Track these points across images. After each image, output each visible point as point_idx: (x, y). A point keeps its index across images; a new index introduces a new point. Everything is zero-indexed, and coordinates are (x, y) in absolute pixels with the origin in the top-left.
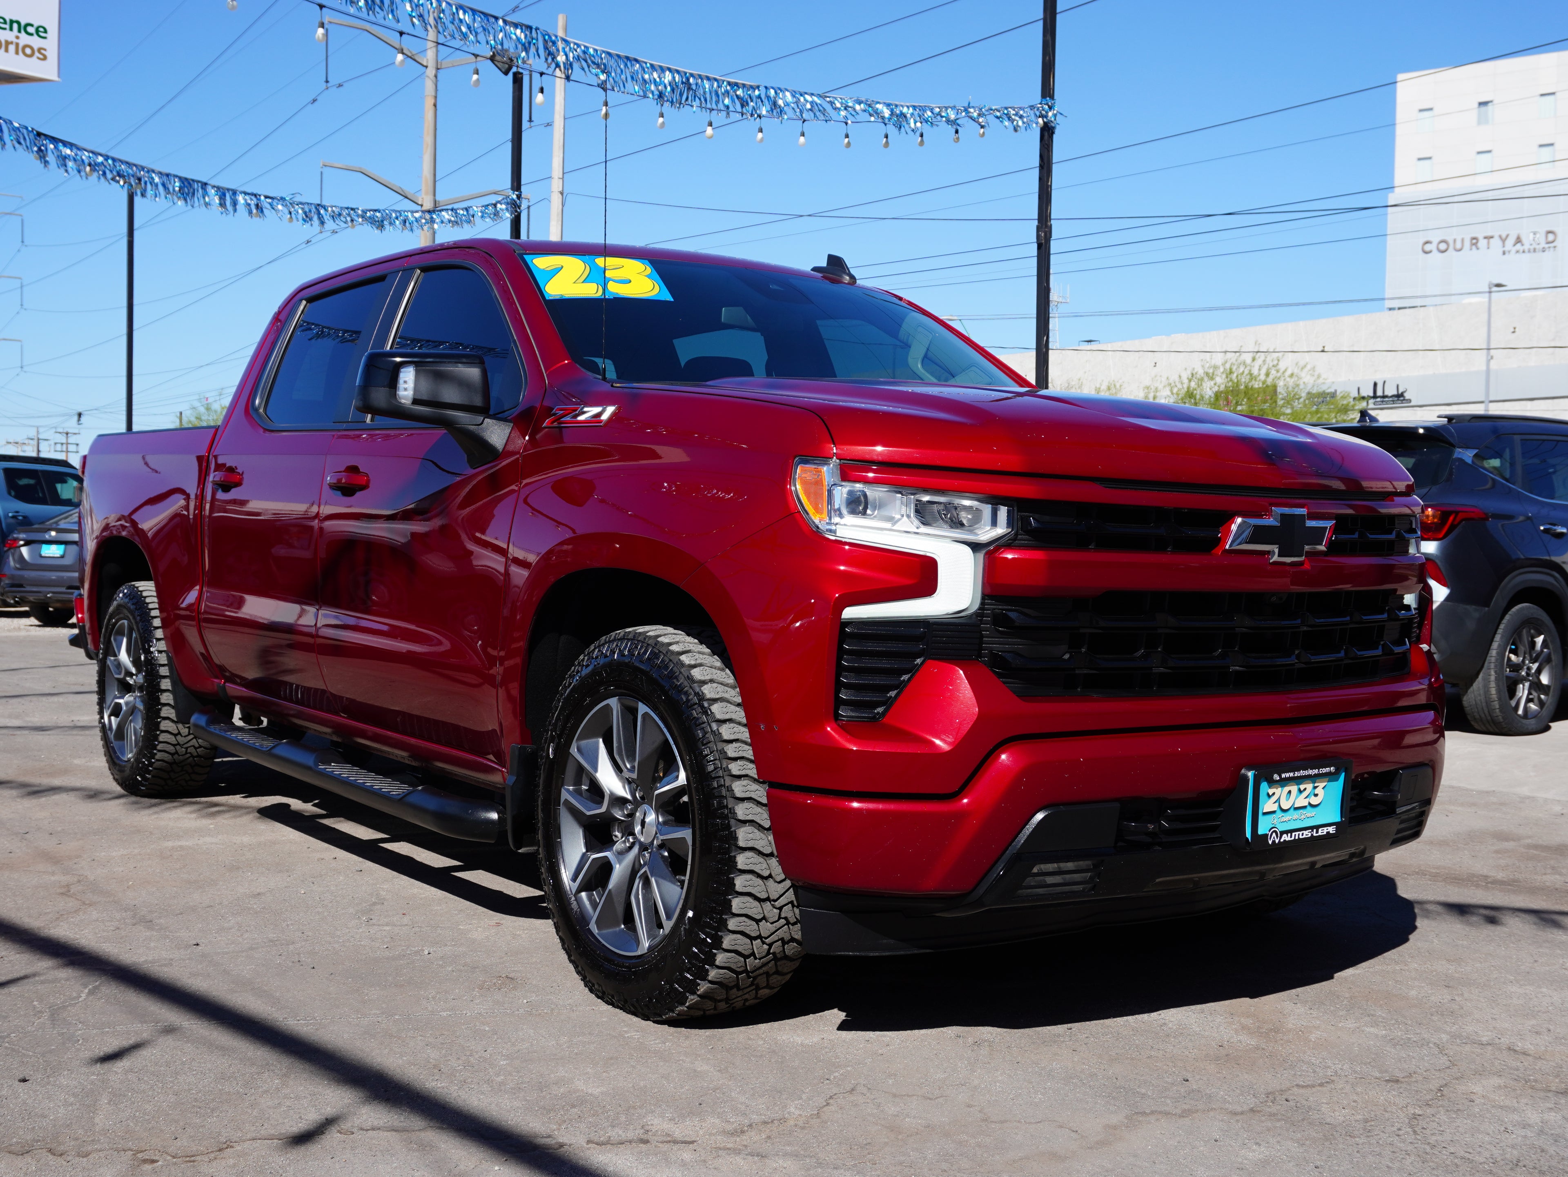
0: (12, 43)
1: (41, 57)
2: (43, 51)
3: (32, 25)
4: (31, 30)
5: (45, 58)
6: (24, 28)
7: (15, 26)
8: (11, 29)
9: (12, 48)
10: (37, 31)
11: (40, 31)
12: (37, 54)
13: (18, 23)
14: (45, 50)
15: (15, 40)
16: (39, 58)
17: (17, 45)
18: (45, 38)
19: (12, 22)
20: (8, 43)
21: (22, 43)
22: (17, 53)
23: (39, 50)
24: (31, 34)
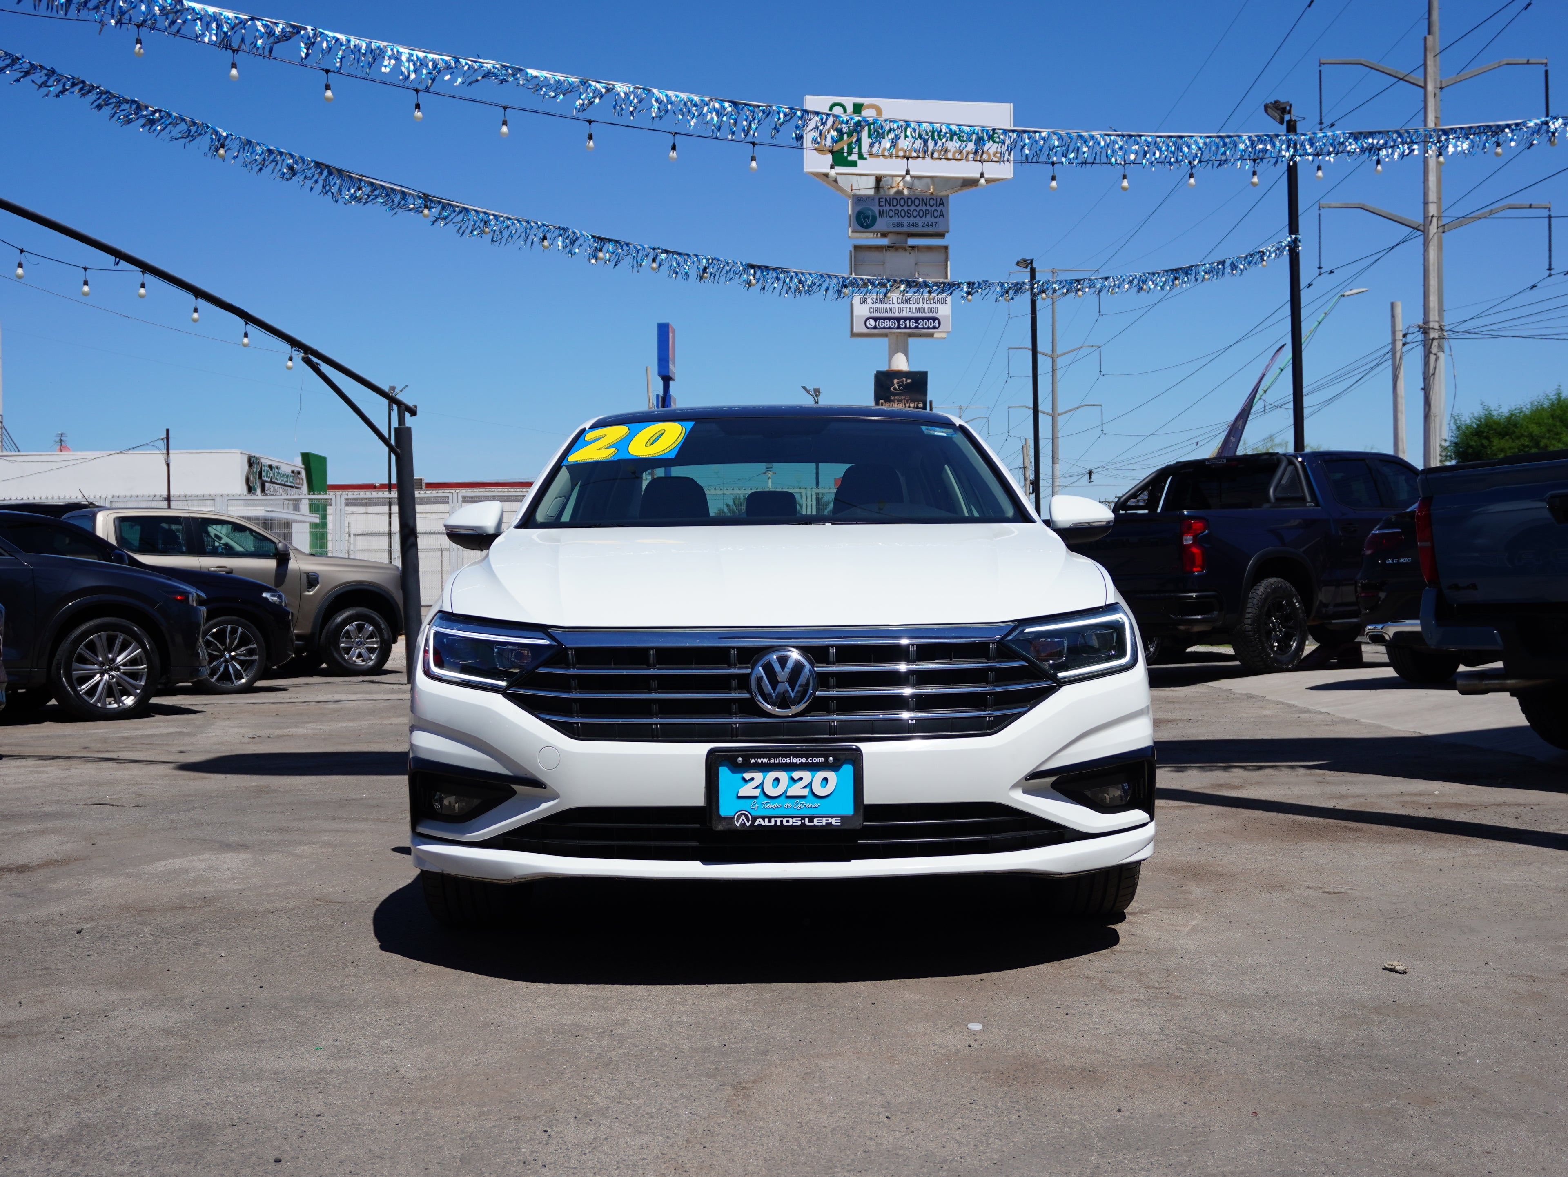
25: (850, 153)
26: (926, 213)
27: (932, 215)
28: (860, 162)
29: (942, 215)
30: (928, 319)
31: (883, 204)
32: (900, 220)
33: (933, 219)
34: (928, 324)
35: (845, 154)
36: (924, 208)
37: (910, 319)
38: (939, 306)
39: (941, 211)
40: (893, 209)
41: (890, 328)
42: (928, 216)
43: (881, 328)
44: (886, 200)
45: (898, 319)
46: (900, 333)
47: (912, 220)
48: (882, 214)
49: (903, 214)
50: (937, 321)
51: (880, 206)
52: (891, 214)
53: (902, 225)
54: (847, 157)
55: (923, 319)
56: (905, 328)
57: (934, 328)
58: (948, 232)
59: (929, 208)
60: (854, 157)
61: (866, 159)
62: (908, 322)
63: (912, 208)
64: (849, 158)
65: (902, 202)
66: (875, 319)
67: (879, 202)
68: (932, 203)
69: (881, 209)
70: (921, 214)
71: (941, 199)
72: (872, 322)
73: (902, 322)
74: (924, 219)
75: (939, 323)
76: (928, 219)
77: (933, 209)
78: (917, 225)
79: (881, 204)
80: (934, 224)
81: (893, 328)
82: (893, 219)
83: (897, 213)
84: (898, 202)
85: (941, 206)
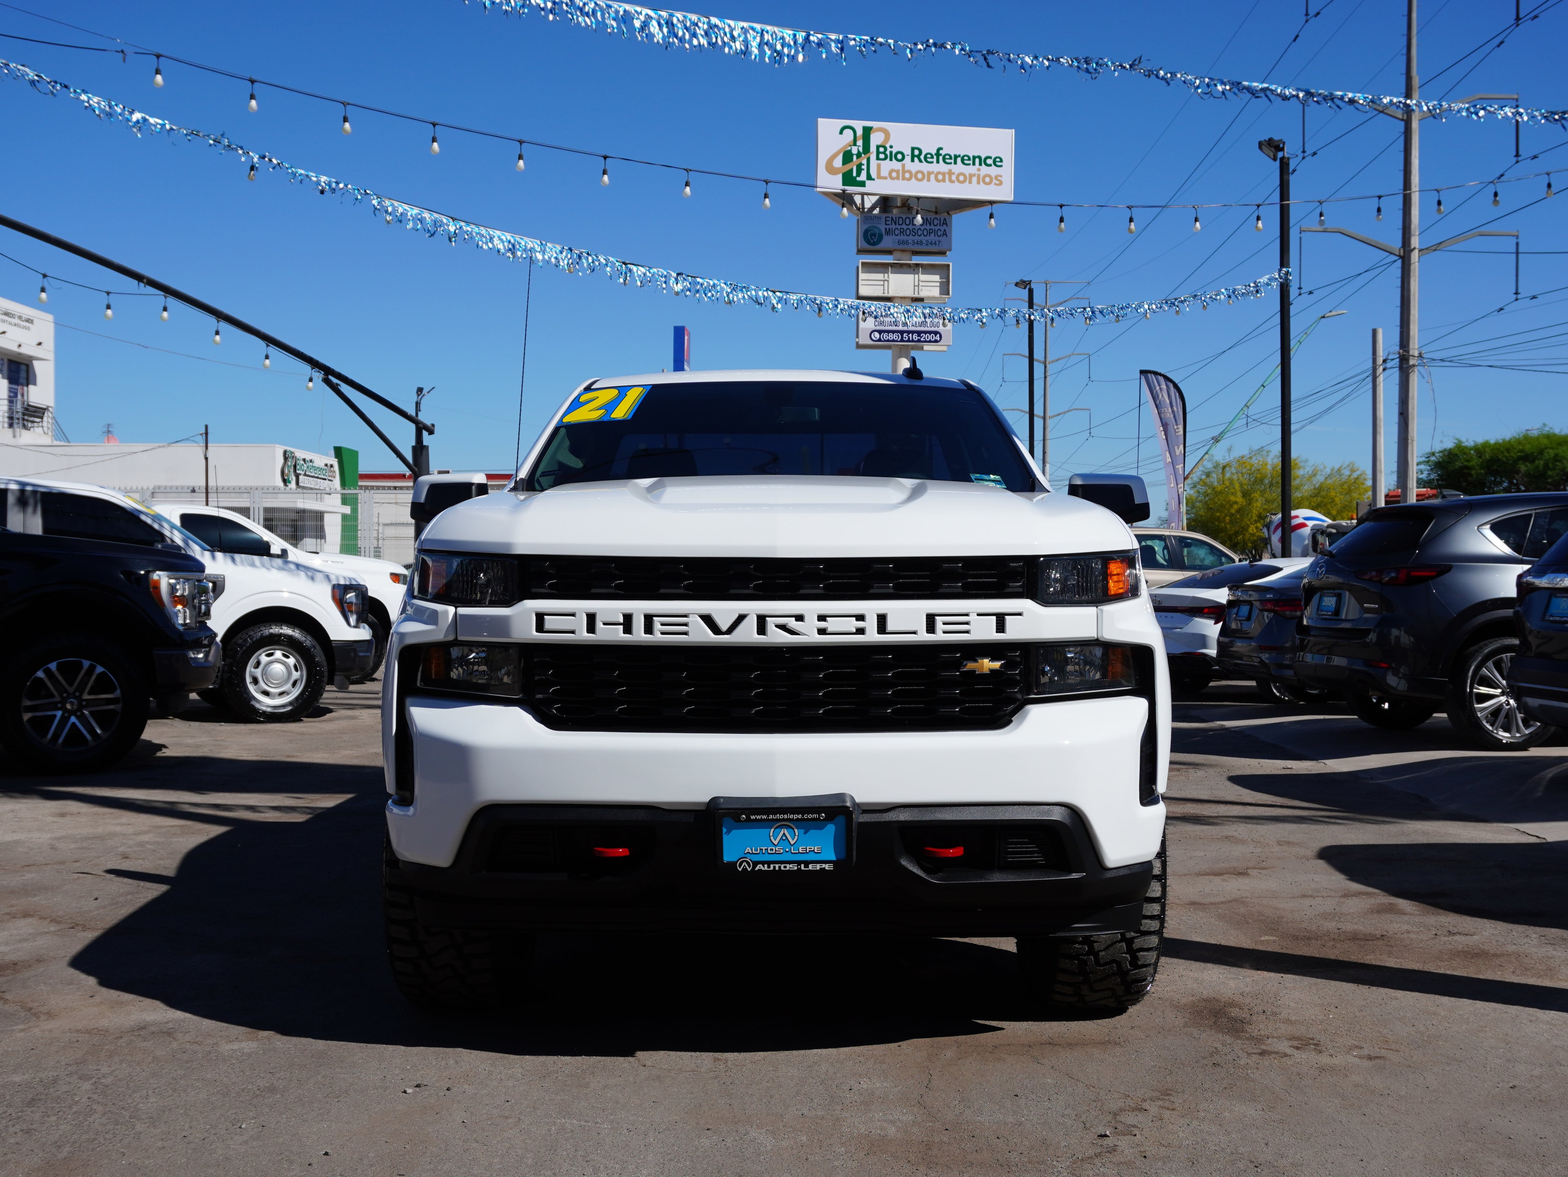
0: (974, 175)
1: (998, 182)
2: (999, 178)
4: (989, 161)
5: (1001, 183)
6: (983, 161)
7: (977, 160)
8: (974, 164)
9: (974, 179)
10: (995, 162)
11: (997, 162)
12: (994, 181)
13: (980, 157)
14: (1001, 176)
15: (977, 172)
16: (996, 184)
17: (979, 176)
18: (1001, 166)
19: (974, 158)
20: (971, 176)
21: (982, 173)
22: (978, 183)
23: (996, 177)
24: (990, 165)
25: (859, 174)
26: (930, 233)
27: (936, 234)
28: (868, 183)
29: (945, 234)
30: (930, 332)
31: (890, 223)
32: (905, 238)
33: (937, 238)
34: (930, 337)
35: (855, 174)
36: (928, 227)
37: (913, 332)
38: (941, 320)
39: (945, 231)
40: (899, 227)
41: (893, 341)
42: (932, 235)
43: (885, 341)
44: (892, 219)
45: (902, 332)
46: (903, 345)
47: (916, 238)
48: (888, 232)
49: (908, 233)
50: (938, 335)
52: (897, 232)
53: (907, 243)
54: (856, 178)
55: (925, 332)
56: (909, 341)
57: (936, 341)
58: (950, 250)
59: (933, 227)
60: (863, 177)
61: (874, 180)
62: (911, 335)
64: (858, 179)
65: (908, 221)
66: (880, 332)
67: (886, 221)
68: (936, 222)
69: (888, 227)
70: (925, 233)
71: (945, 220)
72: (877, 335)
73: (905, 335)
74: (928, 238)
75: (941, 337)
76: (932, 238)
77: (937, 228)
78: (921, 243)
79: (887, 223)
80: (937, 243)
81: (897, 341)
82: (899, 237)
83: (902, 232)
84: (904, 221)
85: (945, 226)
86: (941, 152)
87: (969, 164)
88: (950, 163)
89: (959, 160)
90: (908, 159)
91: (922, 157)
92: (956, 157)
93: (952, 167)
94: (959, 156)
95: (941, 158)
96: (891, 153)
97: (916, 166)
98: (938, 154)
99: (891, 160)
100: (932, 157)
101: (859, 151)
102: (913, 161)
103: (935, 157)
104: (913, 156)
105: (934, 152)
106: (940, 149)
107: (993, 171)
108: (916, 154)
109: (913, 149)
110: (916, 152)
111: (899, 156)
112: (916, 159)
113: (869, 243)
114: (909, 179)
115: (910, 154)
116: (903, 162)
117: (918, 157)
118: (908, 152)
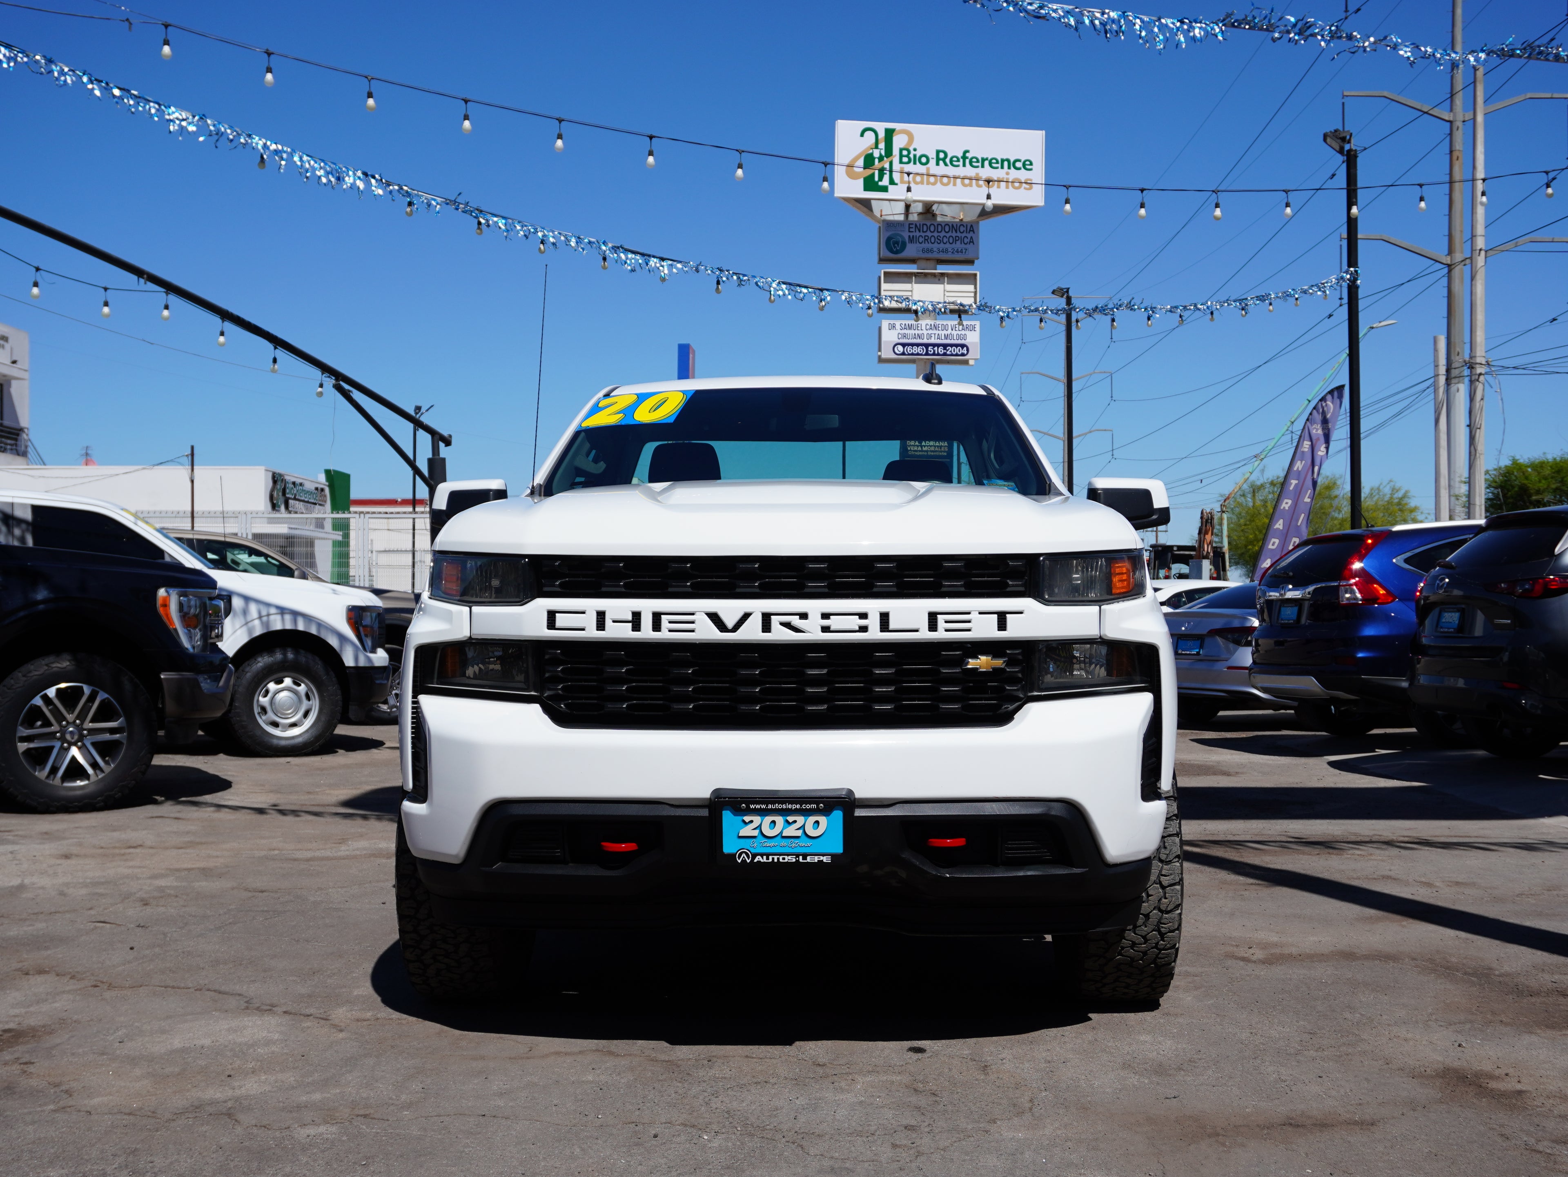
0: (1003, 179)
1: (1028, 187)
2: (1029, 182)
3: (1019, 161)
4: (1018, 165)
5: (1031, 188)
6: (1012, 164)
7: (1006, 163)
8: (1002, 167)
9: (1003, 183)
10: (1024, 165)
11: (1027, 165)
12: (1024, 185)
13: (1008, 160)
14: (1031, 180)
15: (1006, 176)
16: (1025, 189)
17: (1008, 180)
18: (1031, 170)
19: (1003, 161)
20: (1000, 180)
21: (1011, 177)
22: (1008, 187)
23: (1026, 181)
24: (1019, 169)
25: (881, 179)
26: (956, 240)
27: (962, 242)
28: (891, 187)
29: (972, 241)
30: (957, 346)
31: (913, 230)
32: (930, 246)
33: (963, 246)
34: (957, 350)
35: (876, 179)
36: (954, 234)
37: (938, 345)
38: (967, 332)
39: (971, 237)
40: (924, 235)
41: (918, 354)
42: (958, 242)
43: (909, 354)
44: (916, 225)
45: (927, 346)
46: (927, 358)
47: (942, 246)
48: (912, 240)
49: (933, 240)
50: (965, 348)
51: (909, 231)
52: (921, 240)
53: (931, 251)
54: (877, 182)
55: (952, 345)
56: (934, 354)
57: (963, 355)
58: (978, 258)
59: (959, 234)
60: (885, 181)
61: (897, 184)
62: (936, 348)
63: (943, 234)
64: (880, 183)
65: (932, 228)
66: (904, 345)
67: (909, 228)
68: (962, 229)
69: (911, 234)
70: (951, 241)
71: (972, 226)
72: (900, 348)
73: (930, 348)
74: (954, 245)
75: (968, 350)
76: (958, 245)
77: (964, 234)
78: (947, 251)
79: (911, 230)
80: (964, 251)
81: (921, 355)
82: (923, 245)
83: (926, 240)
84: (929, 228)
85: (971, 233)
86: (967, 155)
87: (997, 168)
88: (977, 167)
89: (986, 163)
90: (933, 162)
91: (948, 160)
92: (983, 160)
93: (979, 170)
94: (987, 159)
95: (967, 161)
96: (915, 156)
97: (942, 169)
98: (964, 157)
99: (915, 163)
100: (958, 160)
101: (881, 154)
102: (938, 164)
103: (961, 160)
104: (938, 160)
105: (960, 155)
106: (966, 152)
107: (1023, 175)
108: (941, 157)
109: (938, 152)
110: (942, 155)
111: (922, 160)
112: (941, 162)
113: (892, 251)
114: (934, 184)
115: (935, 157)
116: (928, 166)
117: (944, 160)
118: (932, 155)
